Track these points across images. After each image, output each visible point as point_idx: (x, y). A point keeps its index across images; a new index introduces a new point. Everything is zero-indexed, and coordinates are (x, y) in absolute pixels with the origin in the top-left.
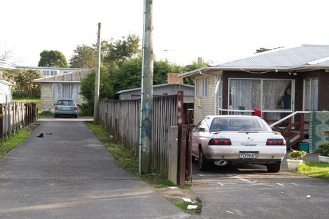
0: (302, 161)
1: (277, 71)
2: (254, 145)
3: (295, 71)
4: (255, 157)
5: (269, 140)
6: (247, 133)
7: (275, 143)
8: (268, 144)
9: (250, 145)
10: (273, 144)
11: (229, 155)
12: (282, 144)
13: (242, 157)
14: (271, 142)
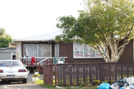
0: (38, 78)
1: (43, 41)
2: (13, 72)
3: (50, 41)
4: (13, 77)
5: (19, 70)
6: (10, 67)
7: (22, 71)
8: (19, 71)
9: (12, 72)
10: (21, 72)
11: (2, 77)
12: (25, 71)
13: (8, 77)
14: (20, 71)
